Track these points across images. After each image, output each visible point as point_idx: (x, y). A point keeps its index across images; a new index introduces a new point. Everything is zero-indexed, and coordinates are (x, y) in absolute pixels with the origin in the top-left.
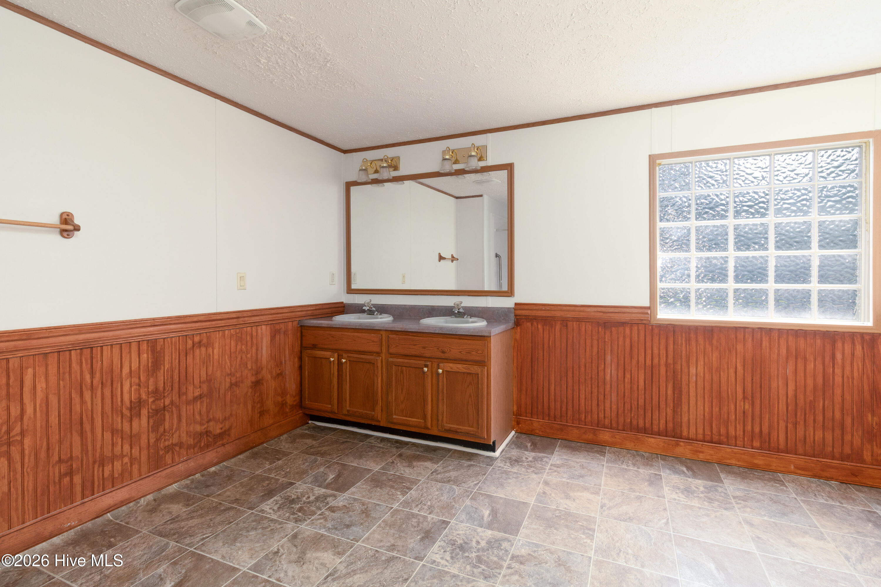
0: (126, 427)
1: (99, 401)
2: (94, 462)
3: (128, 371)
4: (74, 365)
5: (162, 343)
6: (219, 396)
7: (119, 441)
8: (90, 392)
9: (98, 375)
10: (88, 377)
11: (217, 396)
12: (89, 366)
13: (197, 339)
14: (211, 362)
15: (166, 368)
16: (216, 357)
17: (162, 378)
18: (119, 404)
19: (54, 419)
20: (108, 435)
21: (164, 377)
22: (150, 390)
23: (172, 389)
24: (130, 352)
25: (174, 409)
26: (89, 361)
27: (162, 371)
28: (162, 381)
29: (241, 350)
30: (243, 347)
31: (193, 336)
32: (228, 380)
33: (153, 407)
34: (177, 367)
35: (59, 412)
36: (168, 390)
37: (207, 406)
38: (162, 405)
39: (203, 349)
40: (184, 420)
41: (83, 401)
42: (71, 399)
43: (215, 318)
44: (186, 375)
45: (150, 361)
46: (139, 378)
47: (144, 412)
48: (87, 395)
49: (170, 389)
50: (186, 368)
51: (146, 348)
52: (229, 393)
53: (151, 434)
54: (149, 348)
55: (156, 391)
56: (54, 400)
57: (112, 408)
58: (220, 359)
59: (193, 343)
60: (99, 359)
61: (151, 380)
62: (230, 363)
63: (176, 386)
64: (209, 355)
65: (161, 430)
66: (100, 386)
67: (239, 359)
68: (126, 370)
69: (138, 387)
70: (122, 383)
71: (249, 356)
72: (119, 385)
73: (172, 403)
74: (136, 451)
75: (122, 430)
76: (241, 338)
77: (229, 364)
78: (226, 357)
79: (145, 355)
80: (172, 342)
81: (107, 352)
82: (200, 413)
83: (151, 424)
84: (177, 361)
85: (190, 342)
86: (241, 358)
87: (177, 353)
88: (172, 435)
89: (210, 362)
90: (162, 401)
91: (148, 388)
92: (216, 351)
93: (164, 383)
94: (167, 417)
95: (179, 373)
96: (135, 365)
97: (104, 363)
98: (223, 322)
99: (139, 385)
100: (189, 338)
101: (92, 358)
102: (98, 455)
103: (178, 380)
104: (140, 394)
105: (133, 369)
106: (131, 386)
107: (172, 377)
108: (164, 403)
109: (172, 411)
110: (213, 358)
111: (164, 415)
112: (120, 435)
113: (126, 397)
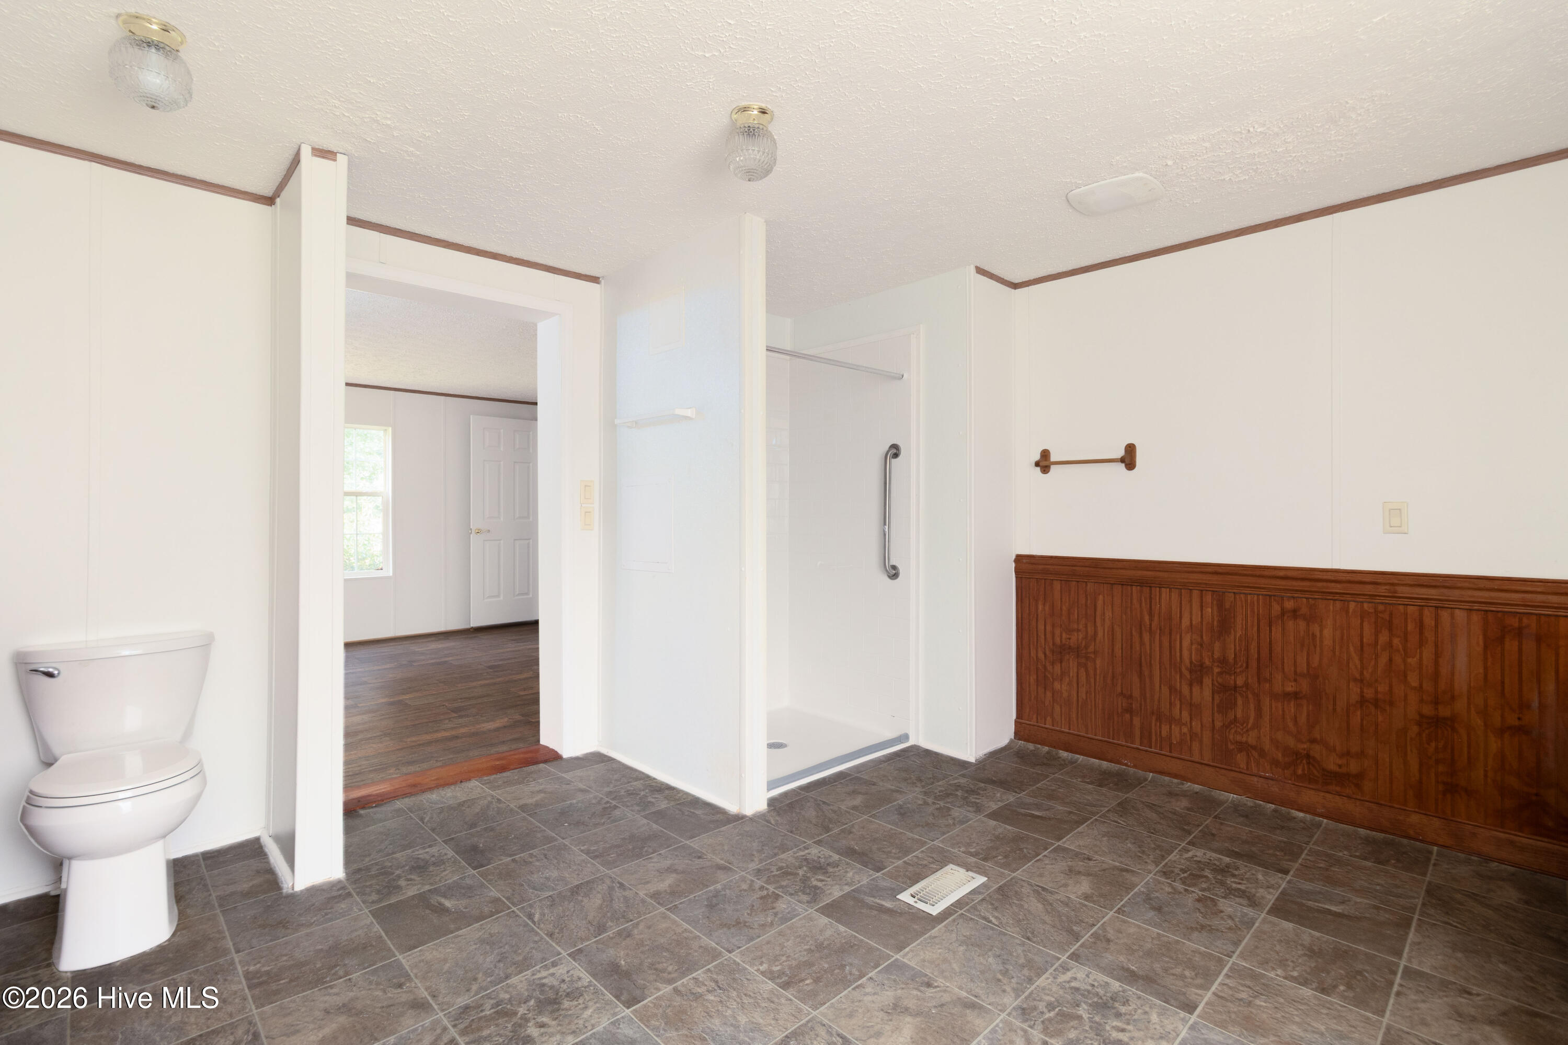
0: (1186, 690)
1: (1157, 649)
2: (1153, 713)
3: (1188, 623)
4: (1135, 601)
5: (1232, 599)
6: (1334, 710)
7: (1178, 703)
8: (1148, 634)
9: (1156, 618)
10: (1147, 618)
11: (1331, 708)
12: (1148, 606)
13: (1289, 605)
14: (1318, 648)
15: (1238, 635)
16: (1328, 642)
17: (1233, 646)
18: (1178, 659)
19: (1118, 652)
20: (1166, 690)
21: (1235, 646)
22: (1216, 657)
23: (1247, 667)
24: (1190, 601)
25: (1250, 696)
26: (1148, 601)
27: (1232, 637)
28: (1233, 651)
29: (1390, 644)
30: (1396, 641)
31: (1283, 600)
32: (1355, 689)
33: (1220, 680)
34: (1255, 637)
35: (1122, 645)
36: (1241, 666)
37: (1308, 715)
38: (1232, 682)
39: (1302, 624)
40: (1267, 718)
41: (1142, 643)
42: (1132, 635)
43: (1320, 577)
44: (1271, 654)
45: (1216, 619)
46: (1202, 637)
47: (1207, 681)
48: (1146, 637)
49: (1245, 665)
50: (1270, 641)
51: (1210, 601)
52: (1359, 713)
53: (1216, 714)
54: (1215, 602)
55: (1223, 661)
56: (1118, 630)
57: (1170, 661)
58: (1337, 647)
59: (1282, 609)
60: (1158, 601)
61: (1217, 645)
62: (1361, 660)
63: (1254, 664)
64: (1314, 636)
65: (1231, 716)
66: (1158, 631)
67: (1383, 660)
68: (1185, 622)
69: (1199, 647)
70: (1181, 636)
71: (1413, 661)
72: (1178, 637)
73: (1246, 685)
74: (1196, 725)
75: (1180, 692)
76: (1390, 622)
77: (1357, 662)
78: (1352, 649)
79: (1210, 610)
80: (1246, 601)
81: (1166, 594)
82: (1295, 720)
83: (1217, 700)
84: (1255, 628)
85: (1276, 609)
86: (1391, 660)
87: (1256, 618)
88: (1247, 731)
89: (1315, 647)
90: (1233, 677)
91: (1213, 653)
92: (1327, 633)
93: (1235, 655)
94: (1240, 701)
95: (1259, 647)
96: (1196, 619)
97: (1163, 607)
98: (1338, 585)
99: (1201, 645)
100: (1274, 600)
101: (1151, 598)
102: (1155, 708)
103: (1256, 656)
104: (1201, 656)
105: (1194, 623)
106: (1192, 644)
107: (1247, 649)
108: (1235, 681)
109: (1247, 697)
110: (1321, 641)
111: (1235, 699)
112: (1178, 697)
113: (1186, 653)
